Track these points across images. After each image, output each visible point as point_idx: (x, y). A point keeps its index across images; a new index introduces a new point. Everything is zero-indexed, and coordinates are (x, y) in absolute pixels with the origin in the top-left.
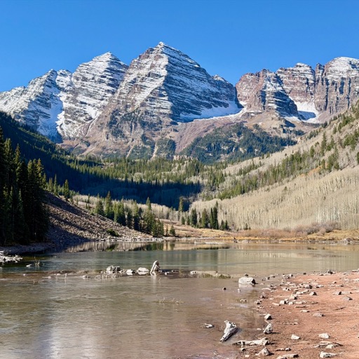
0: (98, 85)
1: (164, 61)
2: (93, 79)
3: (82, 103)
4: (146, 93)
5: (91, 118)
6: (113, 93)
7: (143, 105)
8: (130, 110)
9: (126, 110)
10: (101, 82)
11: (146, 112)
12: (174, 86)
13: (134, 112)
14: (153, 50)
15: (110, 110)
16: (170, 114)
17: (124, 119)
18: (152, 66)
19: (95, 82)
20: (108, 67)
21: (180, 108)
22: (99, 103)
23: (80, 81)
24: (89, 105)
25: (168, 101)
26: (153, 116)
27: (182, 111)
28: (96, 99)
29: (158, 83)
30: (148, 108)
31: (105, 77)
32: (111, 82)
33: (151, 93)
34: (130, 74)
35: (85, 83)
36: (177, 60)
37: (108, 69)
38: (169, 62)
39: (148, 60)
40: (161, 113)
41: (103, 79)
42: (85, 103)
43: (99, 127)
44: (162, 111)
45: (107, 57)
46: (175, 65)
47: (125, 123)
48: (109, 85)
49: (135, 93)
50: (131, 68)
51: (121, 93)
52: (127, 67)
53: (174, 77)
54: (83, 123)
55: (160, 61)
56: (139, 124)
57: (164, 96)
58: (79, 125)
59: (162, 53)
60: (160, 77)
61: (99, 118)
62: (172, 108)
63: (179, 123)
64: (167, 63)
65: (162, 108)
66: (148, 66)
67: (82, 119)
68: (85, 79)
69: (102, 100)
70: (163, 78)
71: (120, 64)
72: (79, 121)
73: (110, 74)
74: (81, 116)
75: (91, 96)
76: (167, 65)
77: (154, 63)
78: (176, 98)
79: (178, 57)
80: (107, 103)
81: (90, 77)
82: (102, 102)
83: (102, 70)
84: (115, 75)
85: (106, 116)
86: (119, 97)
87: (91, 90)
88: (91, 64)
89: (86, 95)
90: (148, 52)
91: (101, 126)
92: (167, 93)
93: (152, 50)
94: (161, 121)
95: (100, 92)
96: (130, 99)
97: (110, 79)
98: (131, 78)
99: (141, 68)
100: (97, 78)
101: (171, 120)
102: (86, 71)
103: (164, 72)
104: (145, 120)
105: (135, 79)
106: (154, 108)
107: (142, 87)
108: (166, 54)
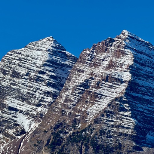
0: (35, 84)
1: (128, 60)
2: (27, 74)
3: (11, 109)
4: (103, 104)
5: (23, 132)
6: (55, 96)
7: (97, 121)
8: (79, 126)
9: (74, 127)
10: (38, 79)
11: (102, 132)
12: (140, 96)
13: (85, 130)
14: (114, 41)
15: (51, 123)
16: (133, 136)
17: (72, 139)
18: (112, 65)
19: (30, 79)
20: (49, 59)
21: (147, 126)
22: (35, 109)
23: (8, 77)
24: (21, 112)
25: (131, 117)
26: (111, 137)
27: (149, 130)
28: (31, 104)
29: (119, 91)
30: (104, 127)
31: (44, 73)
32: (52, 81)
33: (109, 105)
34: (79, 71)
35: (16, 80)
36: (146, 57)
37: (48, 61)
38: (135, 61)
39: (105, 54)
40: (121, 134)
41: (41, 75)
42: (16, 110)
43: (35, 145)
44: (122, 130)
45: (47, 43)
46: (142, 65)
47: (73, 145)
48: (49, 84)
49: (87, 102)
50: (81, 62)
51: (67, 100)
52: (75, 60)
53: (140, 82)
54: (12, 138)
55: (122, 59)
56: (91, 148)
57: (126, 110)
58: (7, 141)
59: (126, 47)
60: (122, 82)
61: (35, 132)
62: (136, 128)
63: (145, 149)
64: (131, 63)
65: (123, 127)
66: (106, 64)
67: (11, 132)
68: (16, 75)
69: (39, 105)
70: (126, 84)
71: (65, 54)
72: (7, 135)
73: (51, 69)
74: (10, 128)
75: (24, 100)
76: (131, 66)
77: (114, 60)
78: (142, 112)
79: (147, 51)
80: (46, 111)
81: (23, 71)
82: (39, 109)
83: (40, 63)
84: (59, 71)
85: (46, 132)
86: (64, 105)
87: (25, 91)
88: (25, 51)
89: (18, 98)
90: (106, 44)
91: (38, 145)
92: (131, 105)
93: (112, 41)
94: (120, 145)
95: (37, 95)
96: (80, 111)
97: (51, 77)
98: (82, 79)
99: (95, 65)
100: (33, 74)
101: (134, 144)
102: (17, 62)
103: (127, 76)
104: (99, 143)
105: (87, 81)
106: (113, 126)
107: (97, 97)
108: (131, 49)
